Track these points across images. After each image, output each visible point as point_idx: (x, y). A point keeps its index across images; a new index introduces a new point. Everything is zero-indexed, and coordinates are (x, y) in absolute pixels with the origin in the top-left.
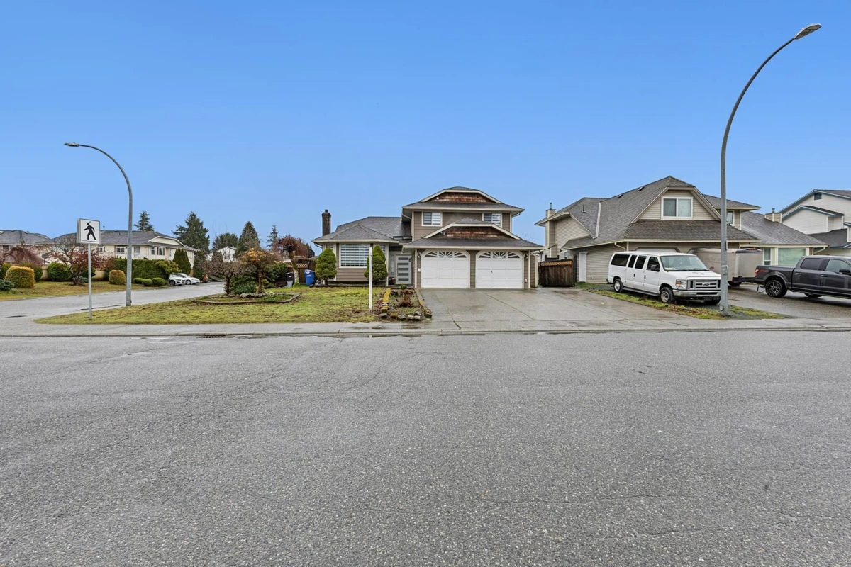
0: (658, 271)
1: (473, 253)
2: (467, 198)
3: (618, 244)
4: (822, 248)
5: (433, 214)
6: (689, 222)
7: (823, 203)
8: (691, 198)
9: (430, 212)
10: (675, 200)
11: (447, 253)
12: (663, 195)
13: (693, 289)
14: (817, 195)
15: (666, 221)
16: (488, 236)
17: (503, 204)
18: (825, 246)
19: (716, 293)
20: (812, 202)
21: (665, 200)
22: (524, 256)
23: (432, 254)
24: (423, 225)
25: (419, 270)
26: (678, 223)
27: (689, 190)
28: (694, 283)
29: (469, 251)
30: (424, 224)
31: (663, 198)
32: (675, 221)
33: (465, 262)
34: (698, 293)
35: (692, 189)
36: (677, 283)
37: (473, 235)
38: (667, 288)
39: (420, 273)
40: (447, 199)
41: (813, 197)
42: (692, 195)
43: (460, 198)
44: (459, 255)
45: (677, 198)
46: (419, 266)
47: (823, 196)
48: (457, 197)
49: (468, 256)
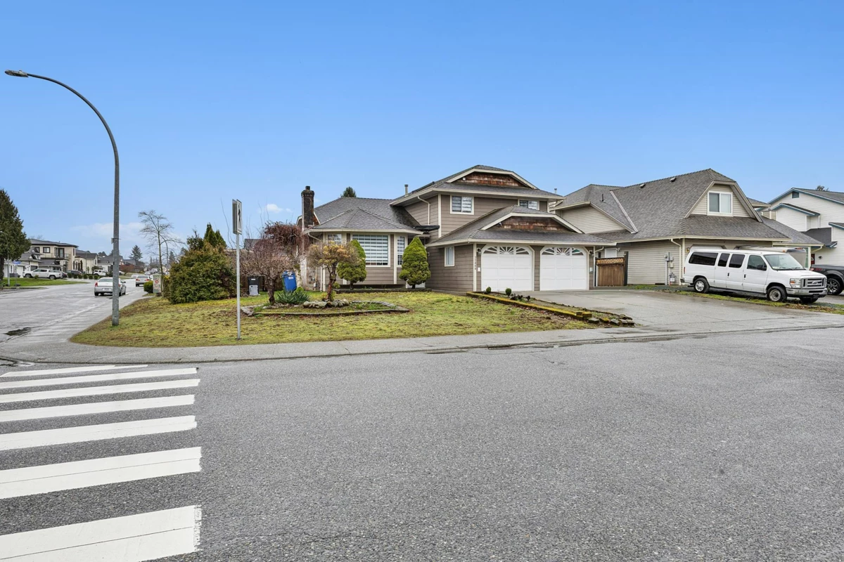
0: (765, 270)
1: (537, 248)
2: (496, 180)
3: (674, 240)
4: (820, 247)
5: (464, 199)
6: (730, 218)
7: (801, 201)
8: (731, 193)
9: (460, 196)
10: (718, 195)
11: (509, 248)
12: (709, 189)
13: (805, 287)
14: (795, 193)
15: (712, 217)
16: (548, 229)
17: (538, 189)
18: (822, 245)
19: (821, 291)
20: (790, 200)
21: (710, 194)
22: (589, 253)
23: (492, 250)
24: (451, 212)
25: (479, 269)
26: (722, 219)
27: (730, 186)
28: (807, 282)
29: (534, 247)
30: (453, 211)
31: (710, 191)
32: (720, 217)
33: (527, 260)
34: (810, 292)
35: (733, 184)
36: (791, 282)
37: (532, 227)
38: (777, 287)
39: (480, 273)
40: (474, 180)
41: (791, 195)
42: (732, 190)
43: (489, 179)
44: (521, 251)
45: (720, 193)
46: (479, 265)
47: (800, 195)
48: (486, 179)
49: (531, 253)
